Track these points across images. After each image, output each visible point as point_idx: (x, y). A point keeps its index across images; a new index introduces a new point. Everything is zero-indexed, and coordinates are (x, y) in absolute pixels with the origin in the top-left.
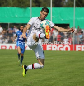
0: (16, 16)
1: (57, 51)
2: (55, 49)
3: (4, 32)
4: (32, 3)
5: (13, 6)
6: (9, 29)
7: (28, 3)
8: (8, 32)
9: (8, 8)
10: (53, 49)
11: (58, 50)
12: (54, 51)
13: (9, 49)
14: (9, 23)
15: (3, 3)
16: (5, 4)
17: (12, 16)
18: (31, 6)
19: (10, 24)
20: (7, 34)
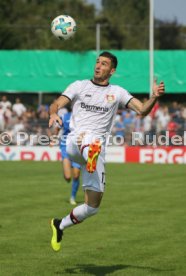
0: (60, 73)
1: (167, 164)
2: (162, 161)
3: (29, 115)
4: (101, 40)
5: (51, 48)
6: (41, 108)
7: (89, 39)
8: (38, 115)
9: (39, 52)
10: (157, 160)
11: (171, 161)
12: (159, 165)
13: (42, 162)
14: (40, 92)
15: (25, 40)
16: (30, 42)
17: (49, 74)
18: (98, 46)
19: (44, 95)
20: (36, 120)
